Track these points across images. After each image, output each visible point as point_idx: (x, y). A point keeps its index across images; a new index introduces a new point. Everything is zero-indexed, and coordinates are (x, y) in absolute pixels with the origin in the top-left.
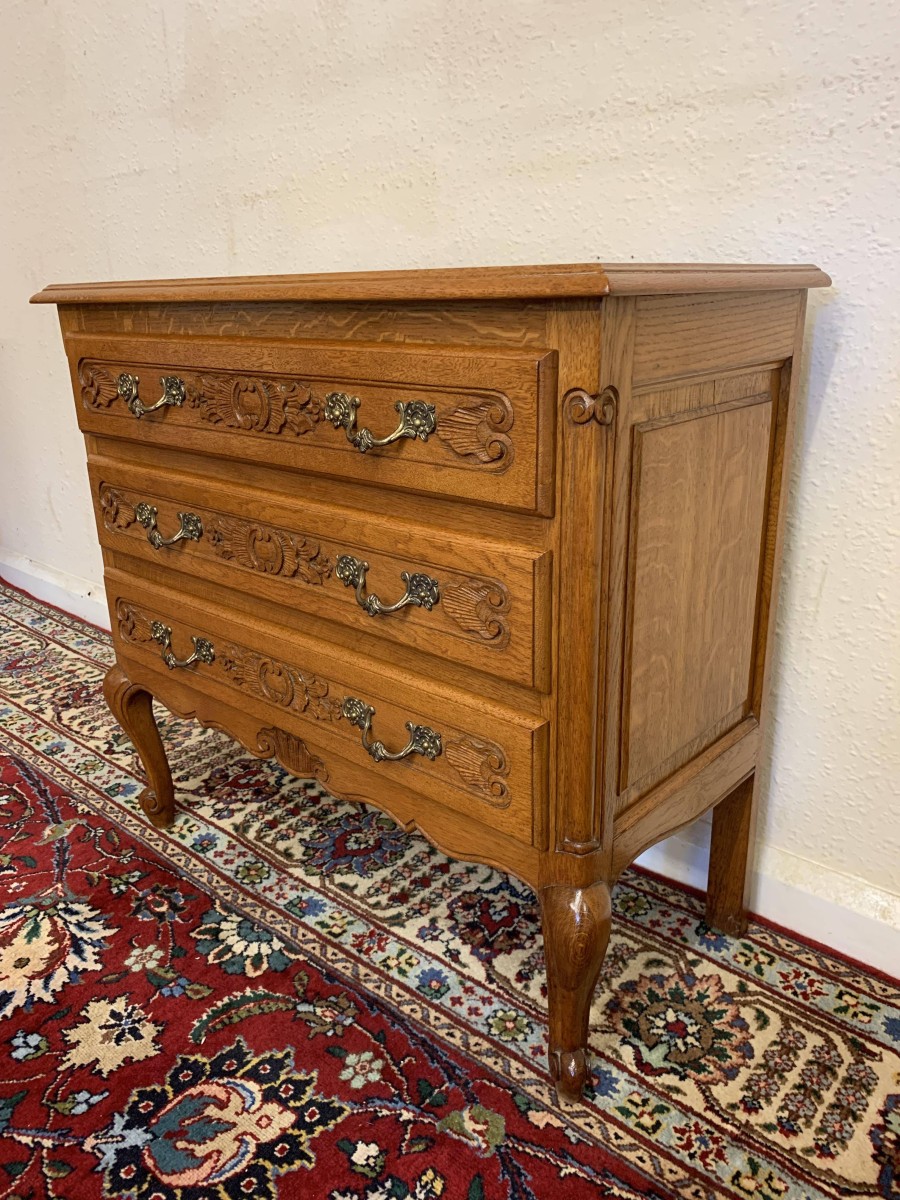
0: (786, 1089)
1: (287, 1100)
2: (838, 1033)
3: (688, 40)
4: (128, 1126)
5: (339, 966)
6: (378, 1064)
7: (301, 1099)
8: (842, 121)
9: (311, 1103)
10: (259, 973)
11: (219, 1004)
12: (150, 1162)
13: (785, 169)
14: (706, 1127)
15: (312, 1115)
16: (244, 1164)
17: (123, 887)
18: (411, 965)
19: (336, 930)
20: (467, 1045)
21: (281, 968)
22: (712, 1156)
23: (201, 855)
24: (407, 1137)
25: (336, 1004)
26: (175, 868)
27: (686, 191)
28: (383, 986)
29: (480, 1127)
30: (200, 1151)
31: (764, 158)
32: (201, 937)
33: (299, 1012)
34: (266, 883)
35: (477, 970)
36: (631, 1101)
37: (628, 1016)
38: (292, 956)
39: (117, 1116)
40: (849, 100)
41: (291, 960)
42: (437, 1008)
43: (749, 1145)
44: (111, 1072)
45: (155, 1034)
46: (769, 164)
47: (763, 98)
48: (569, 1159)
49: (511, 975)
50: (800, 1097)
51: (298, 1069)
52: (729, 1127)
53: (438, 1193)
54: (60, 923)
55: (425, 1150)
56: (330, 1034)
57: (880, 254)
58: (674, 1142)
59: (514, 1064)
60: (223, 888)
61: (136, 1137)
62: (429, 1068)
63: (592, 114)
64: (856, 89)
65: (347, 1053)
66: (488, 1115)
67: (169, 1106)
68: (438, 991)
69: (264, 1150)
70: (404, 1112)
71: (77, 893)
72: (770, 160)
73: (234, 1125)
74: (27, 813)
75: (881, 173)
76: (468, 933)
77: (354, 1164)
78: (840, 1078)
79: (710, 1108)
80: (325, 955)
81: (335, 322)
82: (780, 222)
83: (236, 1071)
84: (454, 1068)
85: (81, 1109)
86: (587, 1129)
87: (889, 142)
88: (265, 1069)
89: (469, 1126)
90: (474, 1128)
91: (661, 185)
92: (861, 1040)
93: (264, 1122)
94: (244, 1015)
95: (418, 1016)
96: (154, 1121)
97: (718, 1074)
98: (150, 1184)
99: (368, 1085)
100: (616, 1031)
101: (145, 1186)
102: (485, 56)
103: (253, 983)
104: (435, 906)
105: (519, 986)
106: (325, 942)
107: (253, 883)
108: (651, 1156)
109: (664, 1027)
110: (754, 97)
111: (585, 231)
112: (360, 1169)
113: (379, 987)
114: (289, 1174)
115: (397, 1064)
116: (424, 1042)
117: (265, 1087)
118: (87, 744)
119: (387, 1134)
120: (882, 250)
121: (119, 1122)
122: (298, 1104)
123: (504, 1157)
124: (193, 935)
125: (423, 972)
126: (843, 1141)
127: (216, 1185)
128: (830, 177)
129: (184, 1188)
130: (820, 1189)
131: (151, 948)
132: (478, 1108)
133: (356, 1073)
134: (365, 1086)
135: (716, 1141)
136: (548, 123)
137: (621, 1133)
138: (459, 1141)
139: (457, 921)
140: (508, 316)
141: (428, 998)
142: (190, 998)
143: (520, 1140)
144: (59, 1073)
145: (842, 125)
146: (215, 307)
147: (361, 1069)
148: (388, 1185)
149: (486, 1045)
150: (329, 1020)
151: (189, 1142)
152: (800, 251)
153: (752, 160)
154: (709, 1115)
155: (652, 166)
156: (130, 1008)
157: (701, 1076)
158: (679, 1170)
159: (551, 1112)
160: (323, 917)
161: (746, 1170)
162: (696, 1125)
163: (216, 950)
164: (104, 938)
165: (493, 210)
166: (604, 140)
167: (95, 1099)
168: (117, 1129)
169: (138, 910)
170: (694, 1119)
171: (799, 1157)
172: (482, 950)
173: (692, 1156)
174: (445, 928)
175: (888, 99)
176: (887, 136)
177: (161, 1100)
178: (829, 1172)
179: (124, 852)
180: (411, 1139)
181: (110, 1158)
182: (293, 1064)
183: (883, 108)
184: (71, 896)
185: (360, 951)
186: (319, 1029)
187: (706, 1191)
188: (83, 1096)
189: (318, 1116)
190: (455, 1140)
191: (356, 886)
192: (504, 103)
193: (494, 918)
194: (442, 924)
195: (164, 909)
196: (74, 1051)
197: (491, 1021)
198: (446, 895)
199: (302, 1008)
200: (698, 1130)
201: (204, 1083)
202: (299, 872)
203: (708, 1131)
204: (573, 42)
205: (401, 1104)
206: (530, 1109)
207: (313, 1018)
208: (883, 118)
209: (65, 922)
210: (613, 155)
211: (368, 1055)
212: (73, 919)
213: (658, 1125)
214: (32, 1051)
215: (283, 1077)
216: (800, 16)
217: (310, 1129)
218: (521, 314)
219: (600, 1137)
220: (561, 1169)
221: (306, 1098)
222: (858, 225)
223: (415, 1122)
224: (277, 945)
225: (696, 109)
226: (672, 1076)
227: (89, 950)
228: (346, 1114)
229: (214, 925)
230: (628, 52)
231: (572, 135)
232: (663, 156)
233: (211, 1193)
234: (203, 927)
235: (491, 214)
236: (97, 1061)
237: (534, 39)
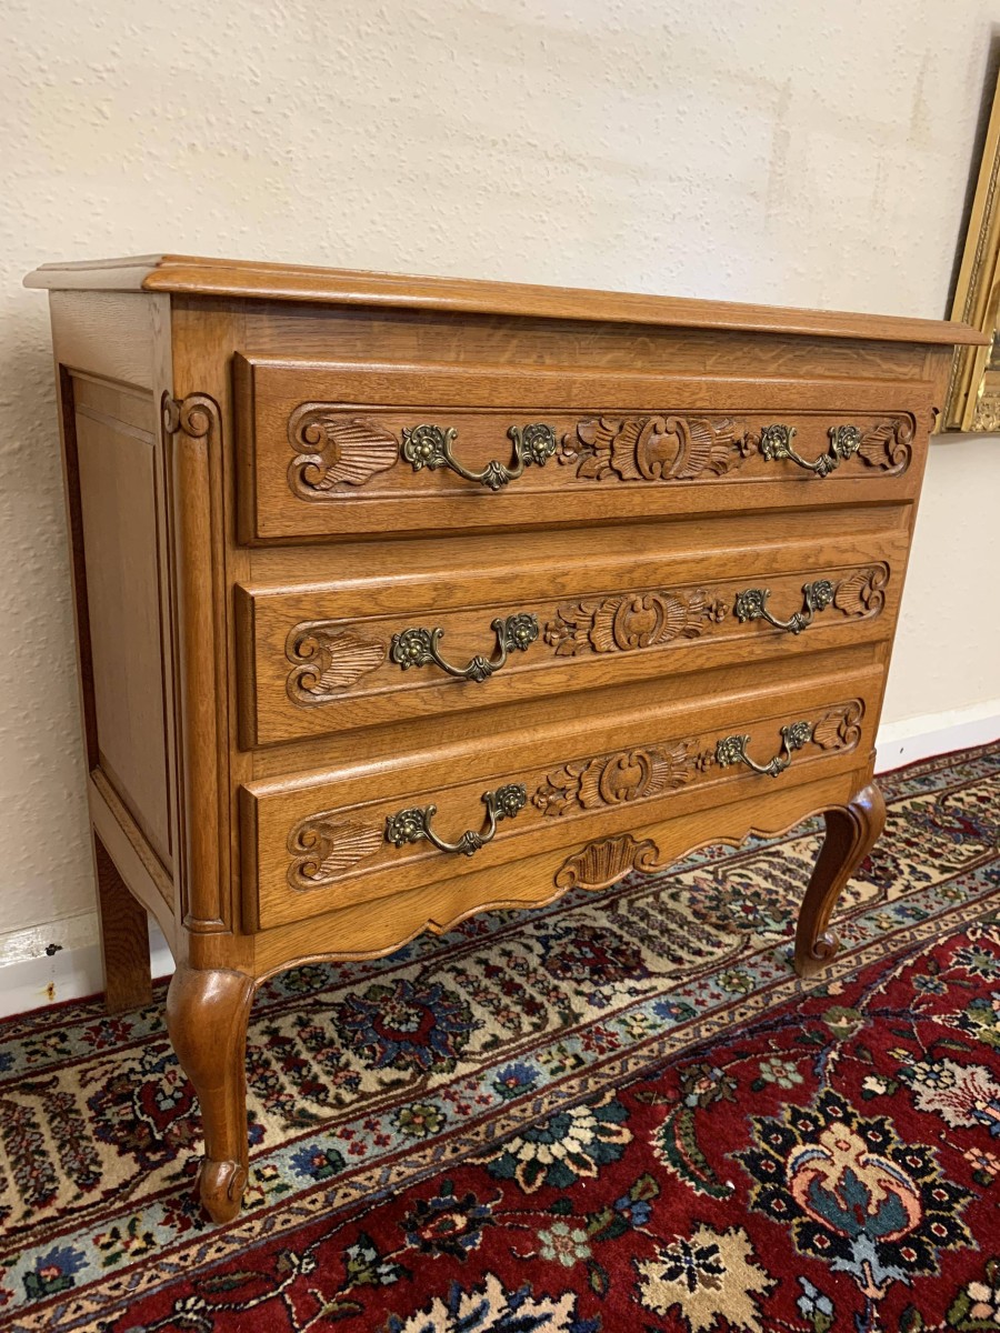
2: (758, 856)
4: (850, 1258)
6: (773, 1061)
7: (817, 1117)
9: (821, 1110)
10: (626, 1132)
11: (671, 1171)
12: (896, 1236)
15: (836, 1111)
16: (892, 1164)
17: (384, 1269)
18: (644, 1019)
19: (570, 1062)
21: (625, 1113)
23: (349, 1168)
24: (856, 1059)
25: (691, 1076)
26: (360, 1205)
29: (844, 1019)
30: (878, 1194)
32: (539, 1182)
33: (699, 1105)
39: (837, 1267)
41: (613, 1102)
42: (705, 1016)
44: (768, 1277)
45: (713, 1232)
56: (734, 1086)
61: (864, 1249)
63: (494, 143)
67: (822, 1221)
68: (684, 1011)
69: (875, 1149)
70: (830, 1056)
73: (847, 1168)
77: (885, 1094)
81: (761, 354)
83: (777, 1162)
84: (783, 1019)
85: (825, 1305)
88: (777, 1139)
93: (843, 1145)
94: (695, 1150)
96: (841, 1234)
98: (923, 1234)
99: (800, 1070)
101: (925, 1239)
102: (369, 31)
103: (640, 1141)
104: (556, 988)
107: (441, 1124)
112: (892, 1091)
114: (899, 1134)
115: (776, 1051)
117: (800, 1140)
119: (854, 1070)
121: (841, 1264)
122: (822, 1120)
123: (872, 1012)
124: (529, 1191)
125: (657, 1014)
127: (918, 1185)
129: (923, 1208)
131: (544, 1237)
132: (825, 1016)
133: (786, 1077)
134: (800, 1075)
138: (859, 1032)
140: (904, 356)
141: (692, 1018)
142: (656, 1197)
143: (857, 1003)
147: (782, 1073)
148: (903, 1078)
149: (758, 998)
150: (713, 1085)
151: (869, 1204)
156: (661, 1258)
161: (874, 922)
164: (504, 1293)
166: (505, 173)
167: (810, 1290)
168: (855, 1268)
169: (452, 1250)
172: (635, 973)
177: (809, 1230)
181: (895, 1272)
182: (771, 1118)
185: (611, 1050)
186: (726, 1094)
188: (805, 1304)
192: (396, 97)
195: (460, 1221)
196: (731, 1319)
197: (728, 989)
199: (692, 1101)
201: (791, 1188)
202: (437, 1080)
204: (476, 61)
205: (822, 1056)
206: (826, 992)
211: (763, 1066)
215: (788, 1126)
217: (848, 1116)
220: (879, 992)
221: (815, 1113)
224: (582, 1110)
225: (586, 170)
228: (832, 1091)
229: (519, 1168)
230: (529, 95)
231: (473, 158)
232: (559, 203)
233: (926, 1190)
234: (521, 1179)
235: (373, 222)
236: (750, 1293)
237: (432, 37)
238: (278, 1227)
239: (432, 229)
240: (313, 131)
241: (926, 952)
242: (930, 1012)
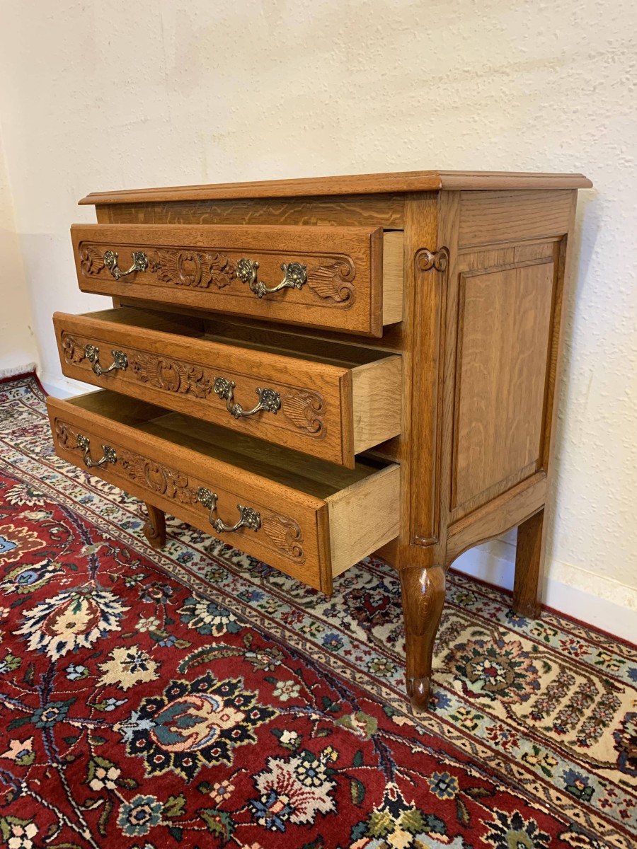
0: (560, 708)
1: (239, 706)
2: (597, 676)
3: (502, 30)
4: (140, 718)
5: (272, 631)
6: (297, 688)
7: (248, 706)
8: (602, 81)
9: (254, 708)
10: (221, 634)
11: (196, 651)
12: (154, 738)
13: (565, 113)
14: (506, 727)
15: (255, 715)
16: (213, 740)
17: (133, 583)
18: (319, 631)
19: (270, 610)
20: (354, 678)
21: (235, 631)
22: (510, 744)
23: (184, 565)
24: (315, 728)
25: (270, 653)
26: (166, 573)
27: (501, 128)
28: (301, 643)
29: (361, 724)
30: (185, 733)
31: (550, 106)
32: (184, 613)
33: (246, 657)
34: (225, 582)
35: (362, 635)
36: (459, 712)
37: (459, 664)
38: (243, 625)
39: (133, 713)
40: (605, 67)
41: (241, 627)
42: (335, 656)
43: (534, 738)
44: (129, 688)
45: (155, 667)
46: (555, 110)
47: (551, 67)
48: (418, 743)
49: (384, 638)
50: (569, 713)
51: (246, 689)
52: (522, 728)
53: (335, 759)
54: (94, 603)
55: (327, 736)
56: (266, 670)
57: (626, 167)
58: (486, 735)
59: (384, 689)
60: (198, 584)
61: (145, 724)
62: (329, 690)
63: (441, 79)
64: (610, 60)
65: (277, 681)
66: (367, 717)
67: (165, 708)
68: (336, 647)
69: (226, 733)
70: (313, 715)
71: (104, 586)
72: (556, 107)
73: (206, 719)
74: (70, 538)
75: (626, 115)
76: (356, 613)
77: (281, 742)
78: (596, 702)
79: (511, 717)
80: (263, 624)
81: (273, 211)
82: (562, 147)
83: (207, 689)
84: (345, 691)
85: (111, 708)
86: (430, 727)
87: (631, 94)
88: (225, 689)
89: (355, 723)
90: (358, 725)
91: (485, 125)
92: (612, 681)
93: (225, 718)
94: (212, 658)
95: (323, 661)
96: (156, 716)
97: (516, 698)
98: (155, 750)
99: (291, 699)
100: (451, 672)
101: (152, 751)
102: (372, 42)
103: (217, 640)
104: (335, 597)
105: (389, 645)
106: (263, 617)
107: (217, 581)
108: (470, 743)
109: (483, 671)
110: (545, 66)
111: (436, 155)
112: (286, 746)
113: (298, 644)
114: (241, 747)
115: (309, 688)
116: (326, 676)
117: (225, 698)
118: (108, 497)
119: (303, 727)
120: (627, 164)
121: (135, 716)
122: (246, 709)
123: (376, 741)
124: (178, 611)
125: (326, 635)
126: (595, 738)
127: (195, 752)
128: (594, 117)
129: (175, 753)
130: (578, 764)
131: (152, 619)
132: (361, 714)
133: (283, 692)
134: (288, 700)
135: (512, 736)
136: (412, 85)
137: (451, 730)
138: (348, 732)
139: (349, 606)
140: (382, 205)
141: (330, 651)
142: (176, 648)
143: (386, 732)
144: (96, 688)
145: (602, 84)
146: (197, 204)
147: (286, 690)
148: (303, 754)
149: (366, 678)
150: (265, 662)
151: (179, 728)
152: (575, 166)
153: (544, 107)
154: (509, 721)
155: (479, 112)
156: (139, 653)
157: (505, 699)
158: (488, 751)
159: (407, 717)
160: (263, 602)
161: (532, 752)
162: (501, 726)
163: (194, 621)
164: (122, 612)
165: (377, 142)
166: (449, 95)
167: (119, 703)
168: (134, 720)
169: (143, 596)
170: (499, 723)
171: (566, 746)
172: (365, 623)
173: (497, 744)
174: (341, 610)
175: (631, 66)
176: (630, 90)
177: (160, 704)
178: (585, 755)
179: (133, 562)
180: (318, 729)
181: (129, 735)
182: (243, 686)
183: (627, 72)
184: (100, 587)
185: (286, 623)
186: (259, 667)
187: (505, 763)
188: (112, 701)
189: (259, 716)
190: (345, 732)
191: (283, 584)
192: (384, 73)
193: (373, 604)
194: (339, 607)
195: (159, 596)
196: (105, 676)
197: (370, 665)
198: (342, 590)
199: (248, 655)
200: (501, 729)
201: (187, 695)
202: (247, 576)
203: (508, 730)
204: (429, 32)
205: (311, 710)
206: (393, 715)
207: (255, 660)
208: (628, 79)
209: (97, 602)
210: (455, 105)
211: (290, 683)
212: (102, 601)
213: (476, 726)
214: (79, 675)
215: (237, 693)
216: (574, 14)
217: (254, 722)
218: (389, 203)
219: (438, 732)
220: (412, 749)
221: (251, 706)
222: (612, 148)
223: (320, 721)
224: (232, 618)
225: (508, 75)
226: (486, 698)
227: (112, 619)
228: (276, 715)
229: (192, 606)
230: (464, 38)
231: (428, 93)
232: (487, 105)
233: (192, 755)
234: (185, 607)
235: (375, 145)
236: (120, 682)
237: (403, 30)
238: (151, 557)
239: (405, 142)
240: (348, 105)
241: (502, 788)
242: (400, 782)
